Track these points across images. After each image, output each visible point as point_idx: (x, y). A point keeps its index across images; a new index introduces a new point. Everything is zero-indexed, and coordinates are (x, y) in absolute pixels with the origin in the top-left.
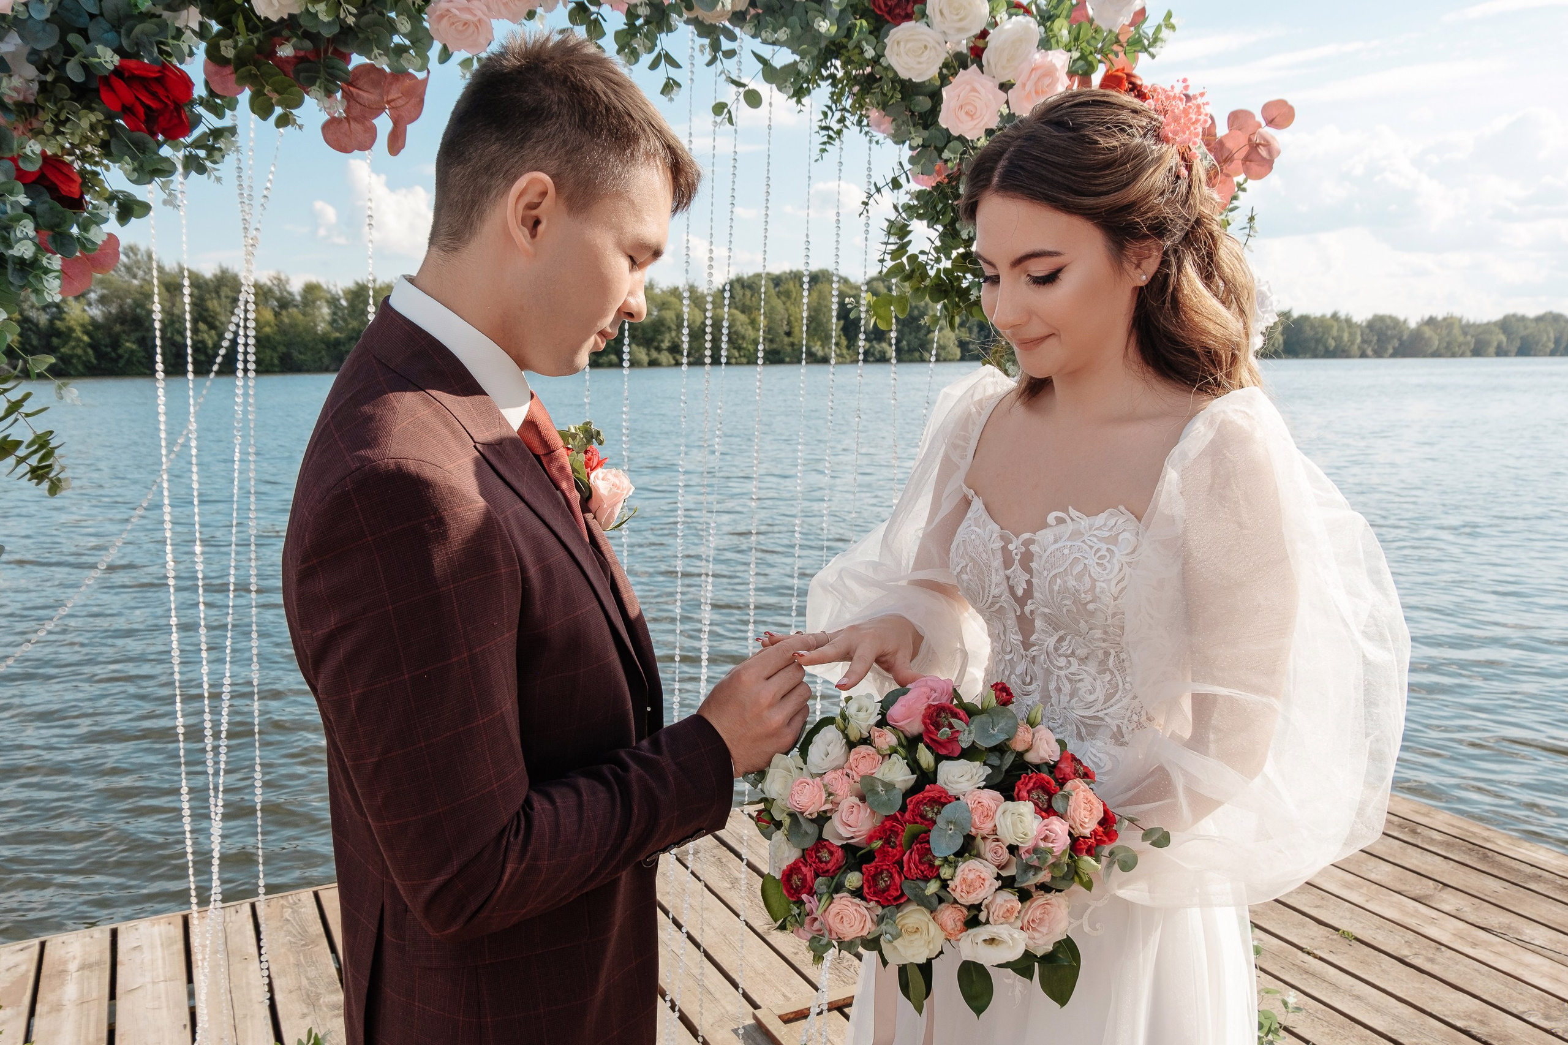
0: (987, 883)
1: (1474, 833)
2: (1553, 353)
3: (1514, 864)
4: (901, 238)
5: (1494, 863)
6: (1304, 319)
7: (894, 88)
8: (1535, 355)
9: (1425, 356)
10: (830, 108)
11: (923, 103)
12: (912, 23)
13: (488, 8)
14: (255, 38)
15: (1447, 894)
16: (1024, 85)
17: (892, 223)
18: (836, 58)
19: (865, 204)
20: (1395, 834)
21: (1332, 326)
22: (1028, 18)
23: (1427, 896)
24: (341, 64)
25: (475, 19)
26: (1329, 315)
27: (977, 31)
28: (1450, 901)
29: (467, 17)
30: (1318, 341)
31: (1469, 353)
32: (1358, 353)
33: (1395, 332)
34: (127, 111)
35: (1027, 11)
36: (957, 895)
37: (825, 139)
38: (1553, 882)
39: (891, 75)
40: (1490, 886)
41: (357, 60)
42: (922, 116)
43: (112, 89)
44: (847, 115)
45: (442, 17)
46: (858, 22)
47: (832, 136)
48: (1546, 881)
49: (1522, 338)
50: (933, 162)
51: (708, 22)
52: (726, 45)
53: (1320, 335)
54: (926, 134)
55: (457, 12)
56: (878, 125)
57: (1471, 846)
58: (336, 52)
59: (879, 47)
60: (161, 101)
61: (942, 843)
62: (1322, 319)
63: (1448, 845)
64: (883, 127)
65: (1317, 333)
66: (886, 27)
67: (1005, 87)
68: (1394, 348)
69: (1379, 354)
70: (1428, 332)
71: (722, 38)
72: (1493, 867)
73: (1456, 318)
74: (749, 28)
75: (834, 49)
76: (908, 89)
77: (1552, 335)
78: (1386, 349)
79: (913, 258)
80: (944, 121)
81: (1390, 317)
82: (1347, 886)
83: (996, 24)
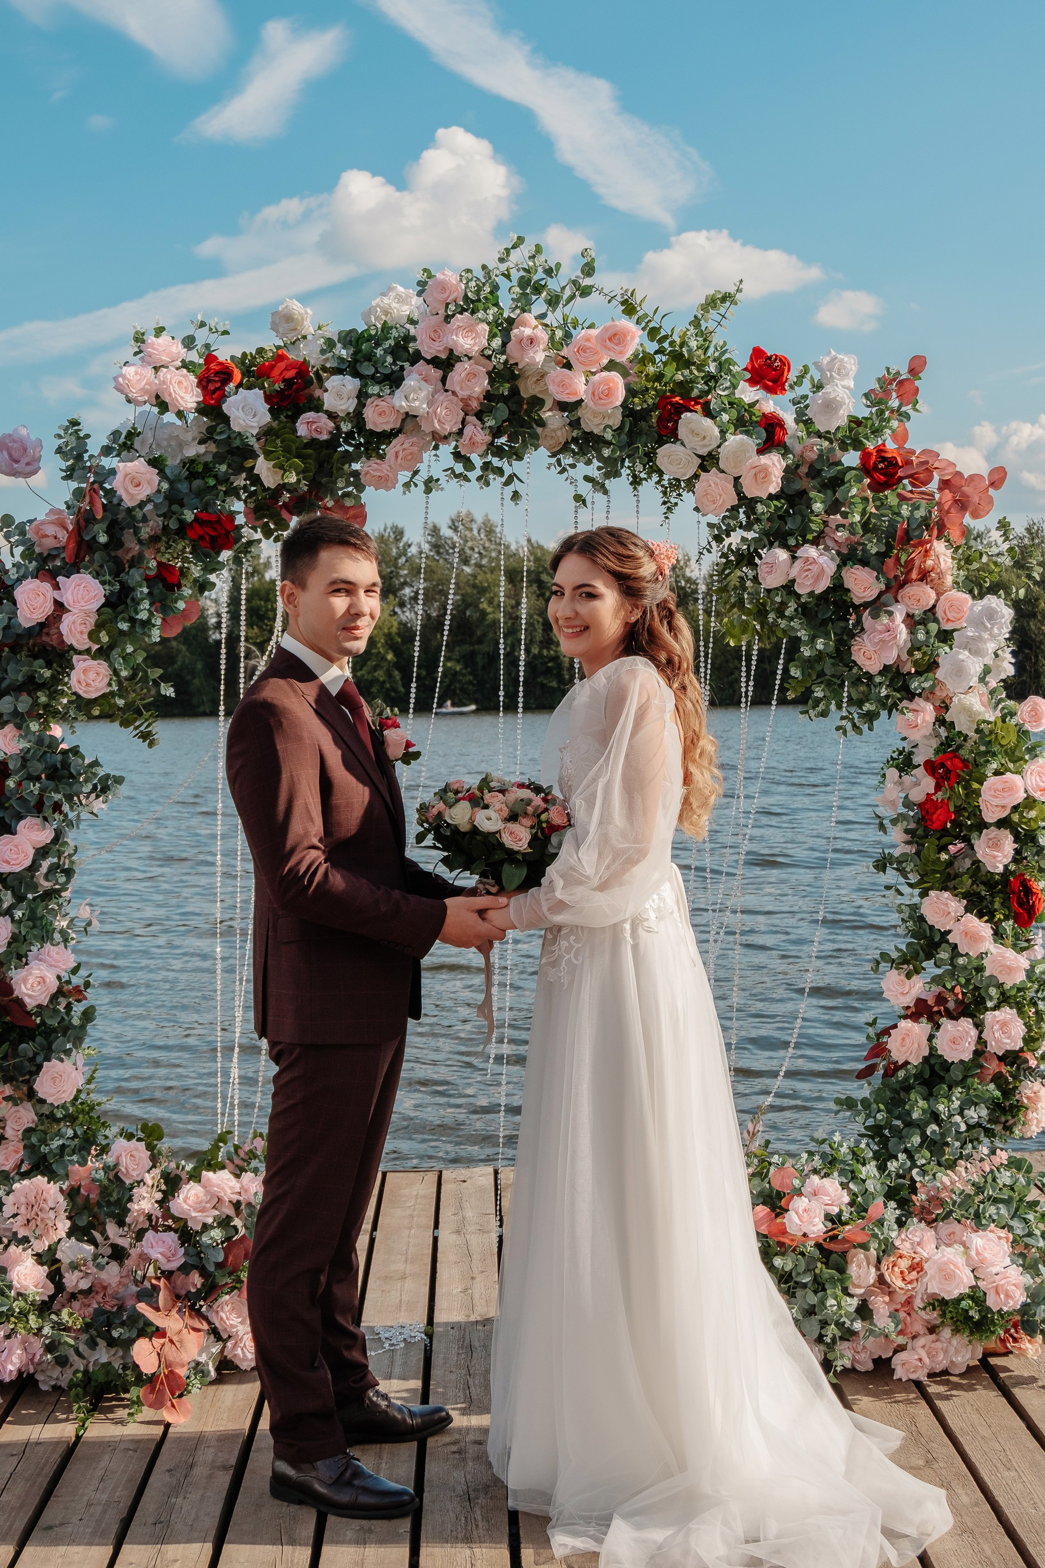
12: (670, 445)
34: (201, 538)
43: (193, 529)
60: (219, 532)
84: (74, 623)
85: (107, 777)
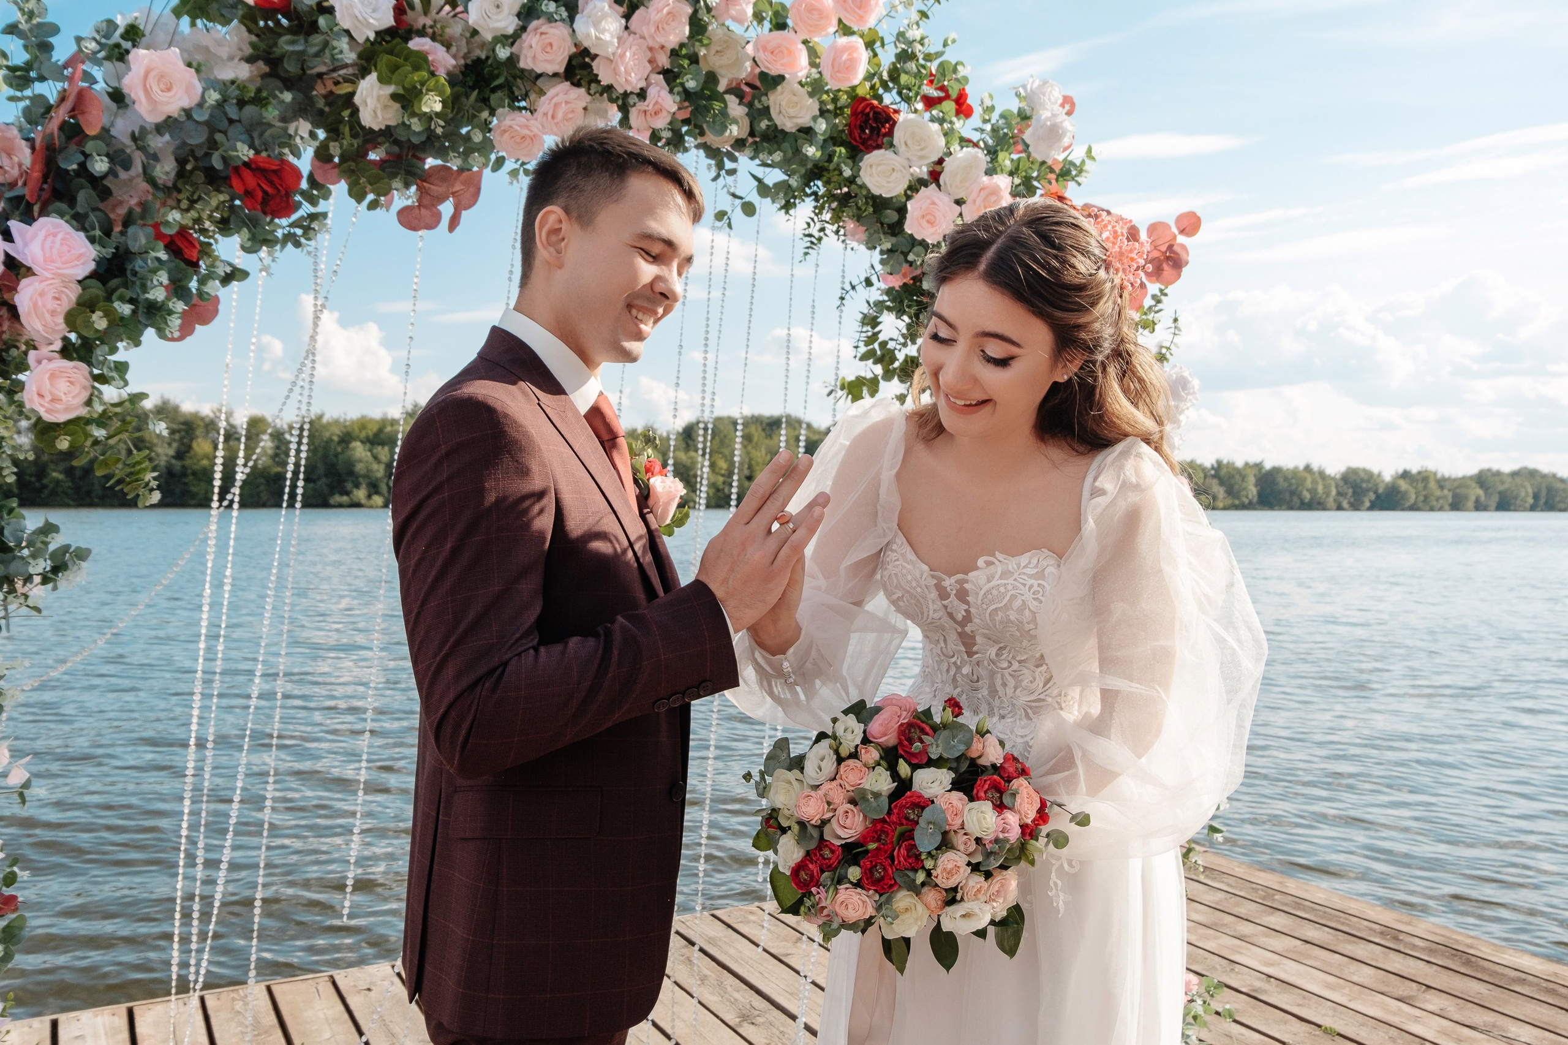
0: (962, 870)
1: (1457, 941)
2: (1533, 508)
3: (1497, 968)
4: (873, 327)
5: (1477, 967)
6: (1276, 471)
7: (867, 203)
8: (1515, 510)
9: (1403, 510)
10: (812, 219)
11: (891, 216)
12: (882, 151)
13: (543, 127)
14: (355, 142)
15: (1430, 995)
16: (974, 201)
17: (865, 316)
18: (819, 179)
19: (842, 298)
20: (1377, 940)
21: (1305, 479)
22: (976, 149)
23: (1410, 997)
24: (419, 163)
25: (531, 134)
26: (1301, 467)
27: (936, 159)
28: (1435, 1002)
29: (526, 132)
30: (1293, 493)
31: (1447, 507)
32: (1334, 506)
33: (1370, 485)
34: (248, 194)
35: (976, 145)
36: (938, 881)
37: (809, 244)
38: (1537, 985)
39: (864, 192)
40: (1475, 988)
41: (430, 162)
42: (890, 226)
43: (240, 176)
44: (826, 225)
45: (505, 131)
46: (838, 149)
47: (814, 241)
48: (1530, 984)
49: (1500, 493)
50: (901, 265)
51: (715, 146)
52: (729, 165)
53: (1293, 487)
54: (894, 240)
55: (518, 128)
56: (853, 235)
57: (1454, 952)
58: (414, 156)
59: (855, 169)
60: (277, 188)
61: (925, 840)
62: (1295, 472)
63: (1431, 951)
64: (857, 237)
65: (1290, 485)
66: (860, 156)
67: (959, 202)
68: (1371, 502)
69: (1355, 506)
70: (1403, 485)
71: (725, 159)
72: (1477, 971)
73: (1430, 472)
74: (748, 152)
75: (817, 171)
76: (879, 204)
77: (1530, 490)
78: (1363, 502)
79: (883, 344)
80: (908, 228)
81: (1364, 470)
82: (1329, 987)
83: (951, 154)
84: (42, 294)
85: (66, 548)
